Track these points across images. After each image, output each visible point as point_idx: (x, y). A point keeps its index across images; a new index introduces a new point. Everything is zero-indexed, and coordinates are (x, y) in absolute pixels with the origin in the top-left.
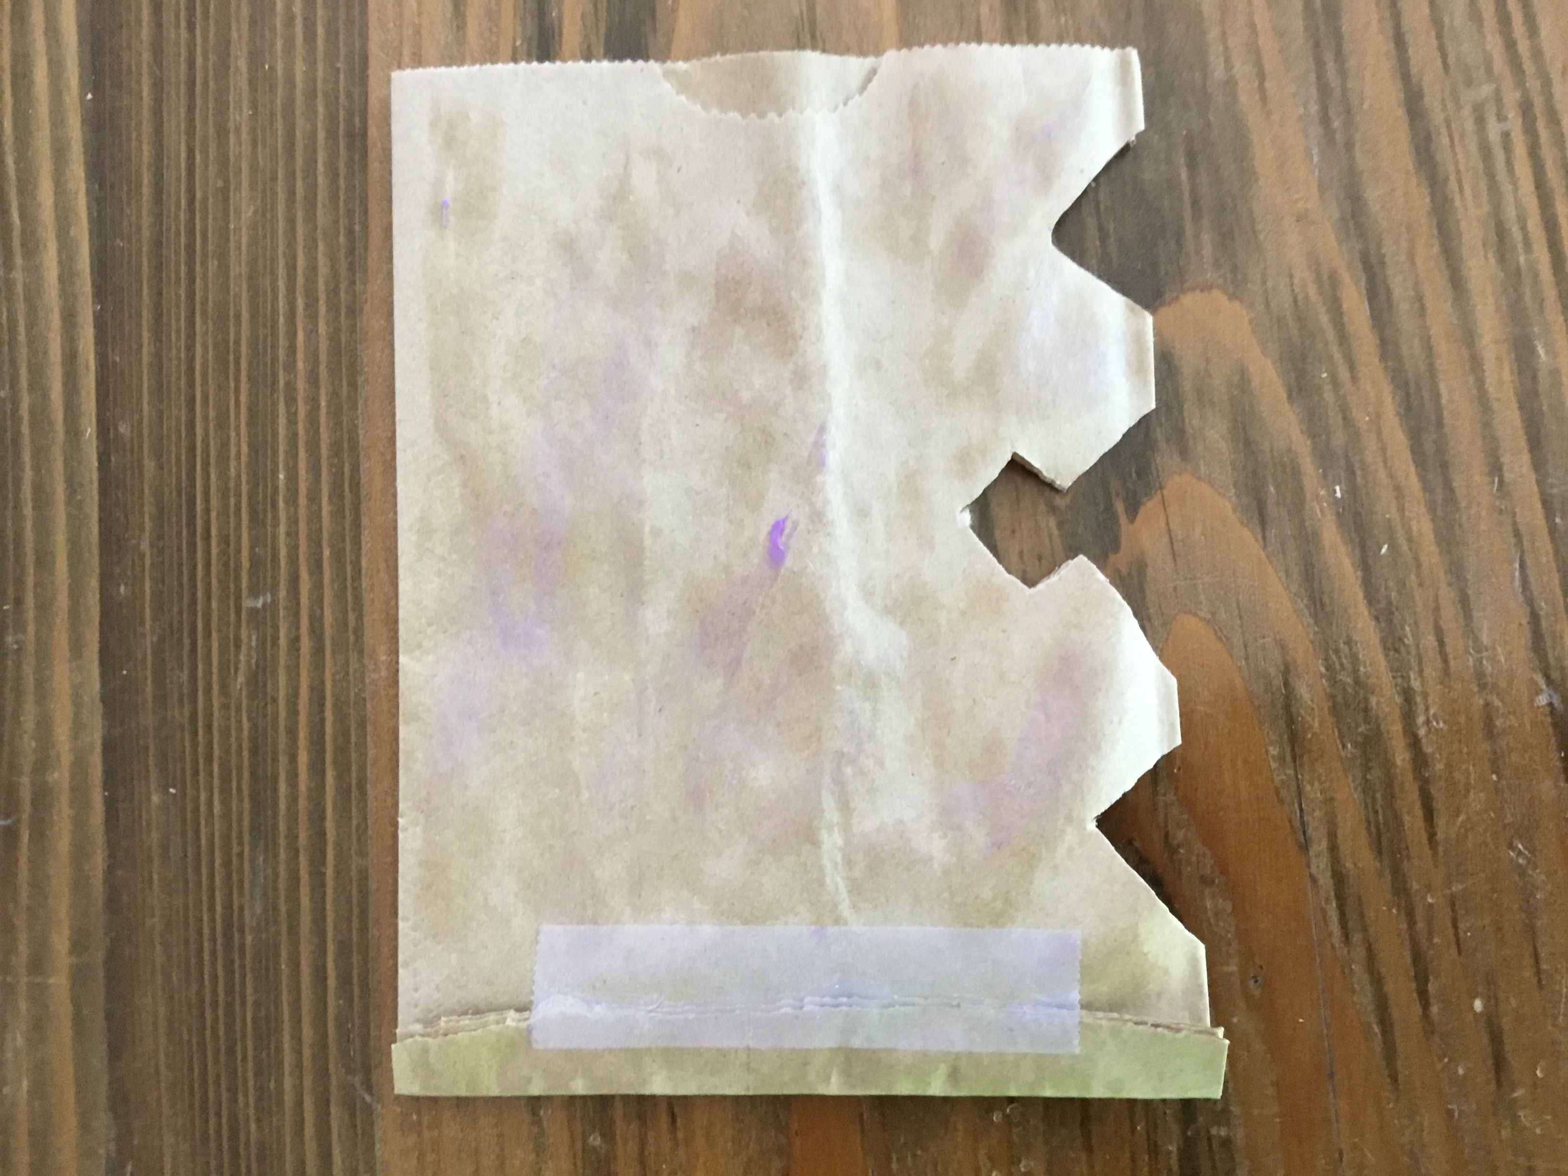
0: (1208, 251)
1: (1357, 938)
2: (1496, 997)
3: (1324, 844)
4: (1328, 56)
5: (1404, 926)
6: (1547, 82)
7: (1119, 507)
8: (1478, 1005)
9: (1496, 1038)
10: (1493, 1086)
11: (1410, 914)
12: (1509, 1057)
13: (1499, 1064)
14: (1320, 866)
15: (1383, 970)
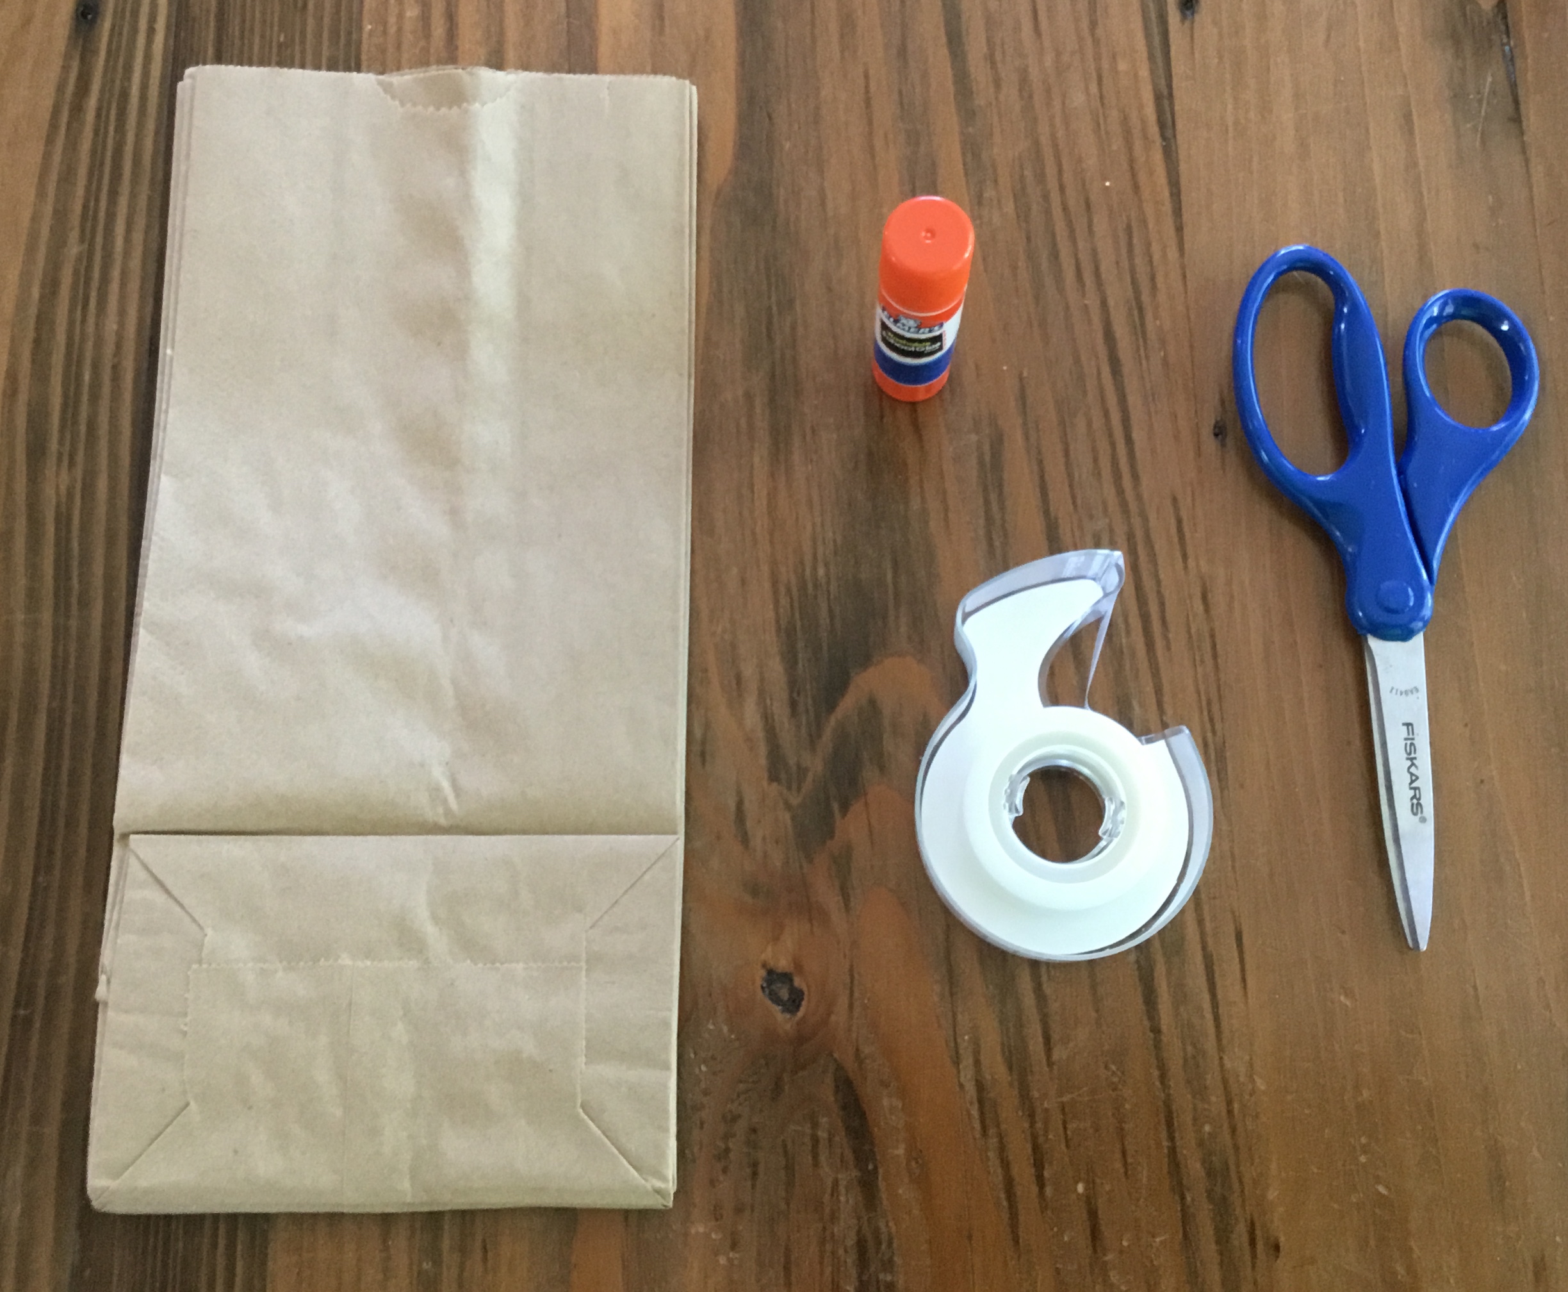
0: (903, 629)
1: (992, 1131)
2: (1094, 1182)
3: (971, 1061)
4: (993, 497)
5: (1026, 1125)
6: (1145, 519)
7: (835, 806)
8: (1080, 1188)
9: (1093, 1214)
10: (1090, 1252)
11: (1032, 1116)
12: (1103, 1228)
13: (1095, 1234)
14: (967, 1075)
15: (1011, 1158)
